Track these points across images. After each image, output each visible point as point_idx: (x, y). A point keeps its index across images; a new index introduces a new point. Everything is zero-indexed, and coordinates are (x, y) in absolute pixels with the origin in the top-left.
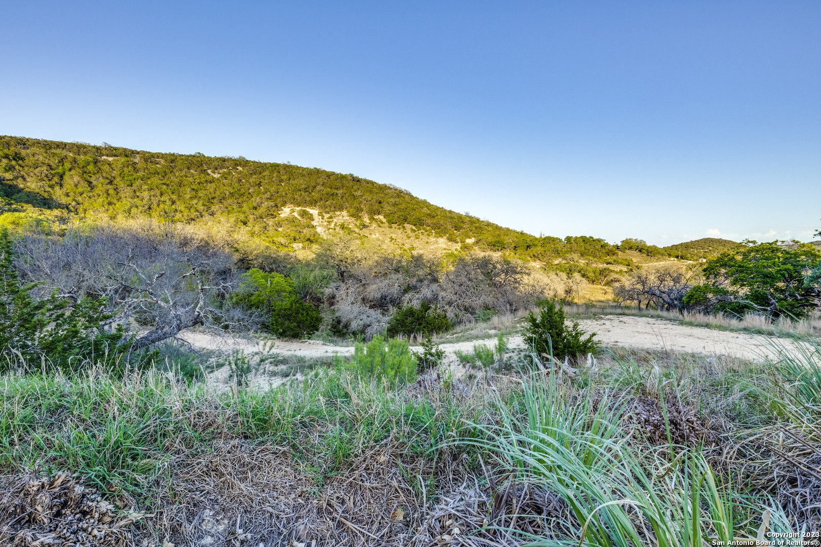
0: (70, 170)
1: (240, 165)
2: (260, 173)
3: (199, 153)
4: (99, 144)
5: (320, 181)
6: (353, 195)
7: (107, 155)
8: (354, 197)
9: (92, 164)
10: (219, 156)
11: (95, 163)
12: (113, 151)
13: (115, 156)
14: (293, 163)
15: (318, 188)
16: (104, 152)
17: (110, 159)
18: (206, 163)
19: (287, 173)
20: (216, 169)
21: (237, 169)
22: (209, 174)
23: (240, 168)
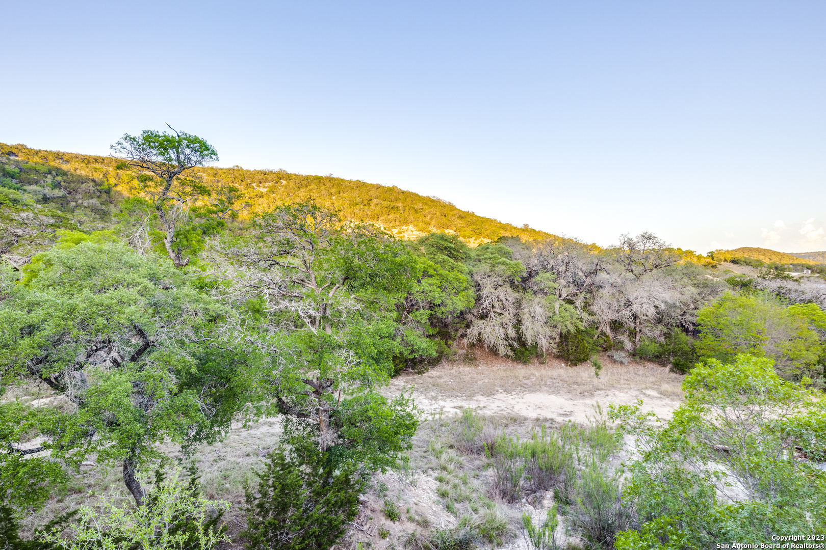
0: (116, 185)
2: (306, 187)
3: (237, 166)
6: (414, 208)
8: (416, 211)
10: (259, 168)
14: (335, 176)
15: (375, 201)
18: (249, 177)
19: (335, 186)
20: (260, 182)
21: (281, 183)
22: (254, 188)
23: (284, 182)
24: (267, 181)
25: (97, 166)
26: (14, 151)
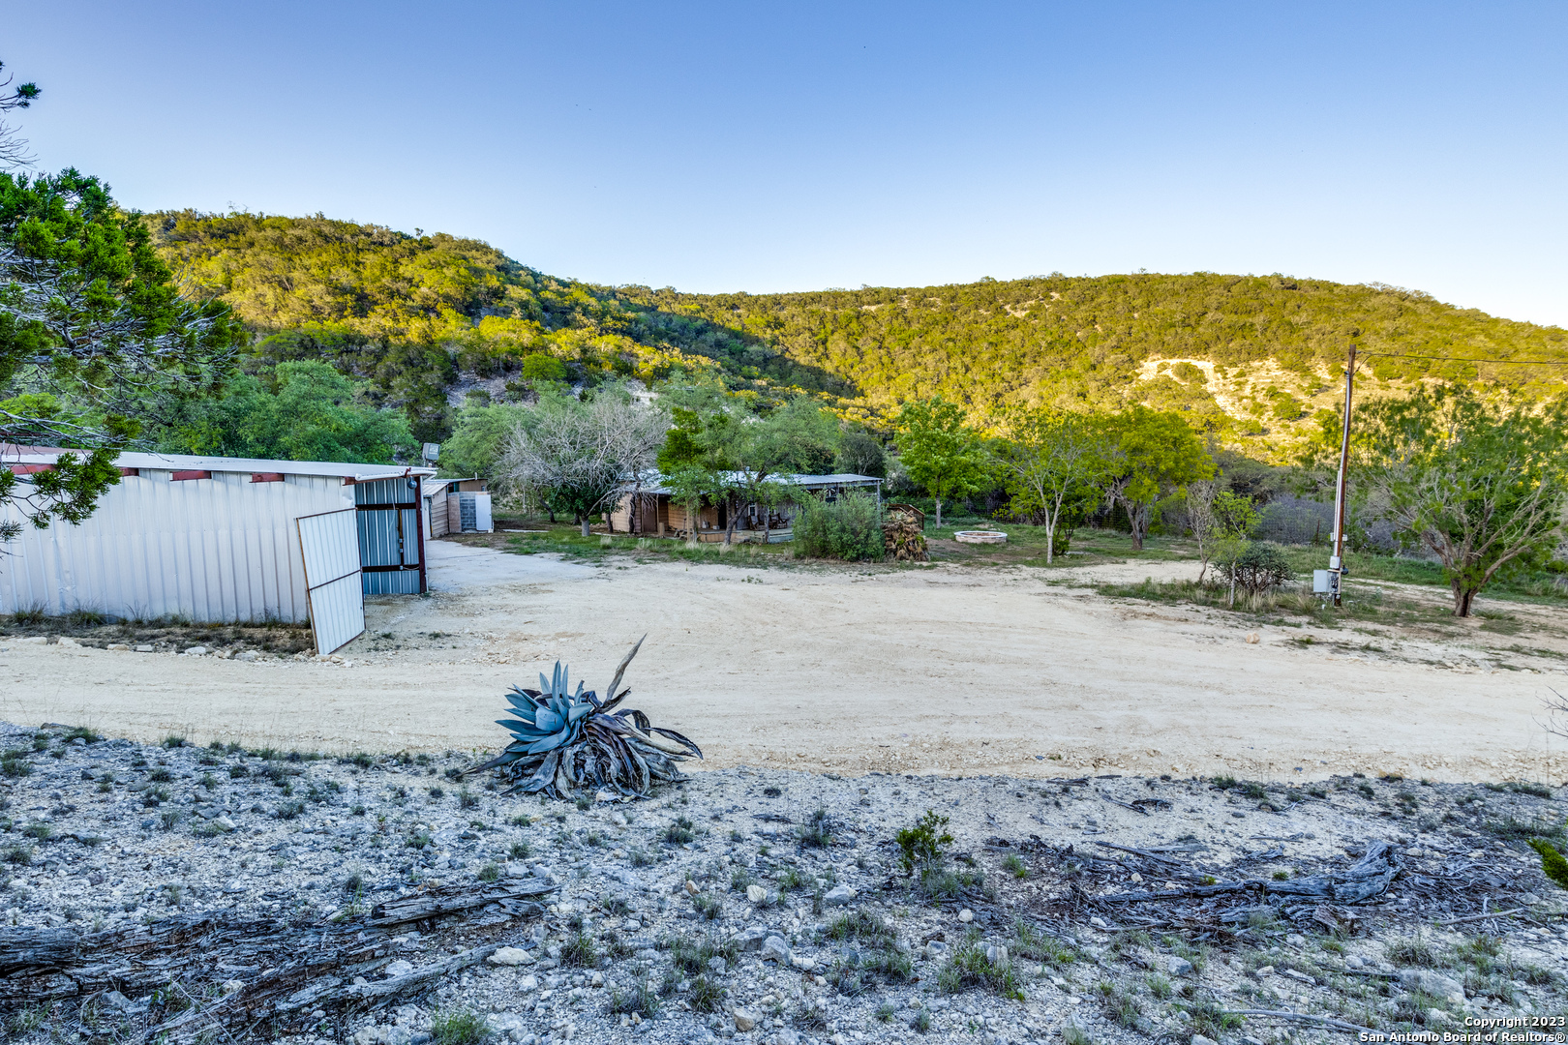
0: (833, 332)
1: (1055, 289)
2: (1092, 299)
3: (988, 278)
4: (857, 287)
5: (1212, 301)
6: (1290, 323)
7: (869, 304)
8: (1292, 328)
9: (854, 320)
10: (1019, 277)
11: (858, 318)
12: (875, 295)
13: (879, 303)
14: (1151, 271)
15: (1210, 316)
16: (865, 299)
17: (873, 308)
18: (1002, 295)
19: (1144, 293)
20: (1018, 302)
21: (1052, 297)
22: (1007, 314)
23: (1056, 295)
24: (1028, 297)
25: (814, 307)
26: (737, 302)
